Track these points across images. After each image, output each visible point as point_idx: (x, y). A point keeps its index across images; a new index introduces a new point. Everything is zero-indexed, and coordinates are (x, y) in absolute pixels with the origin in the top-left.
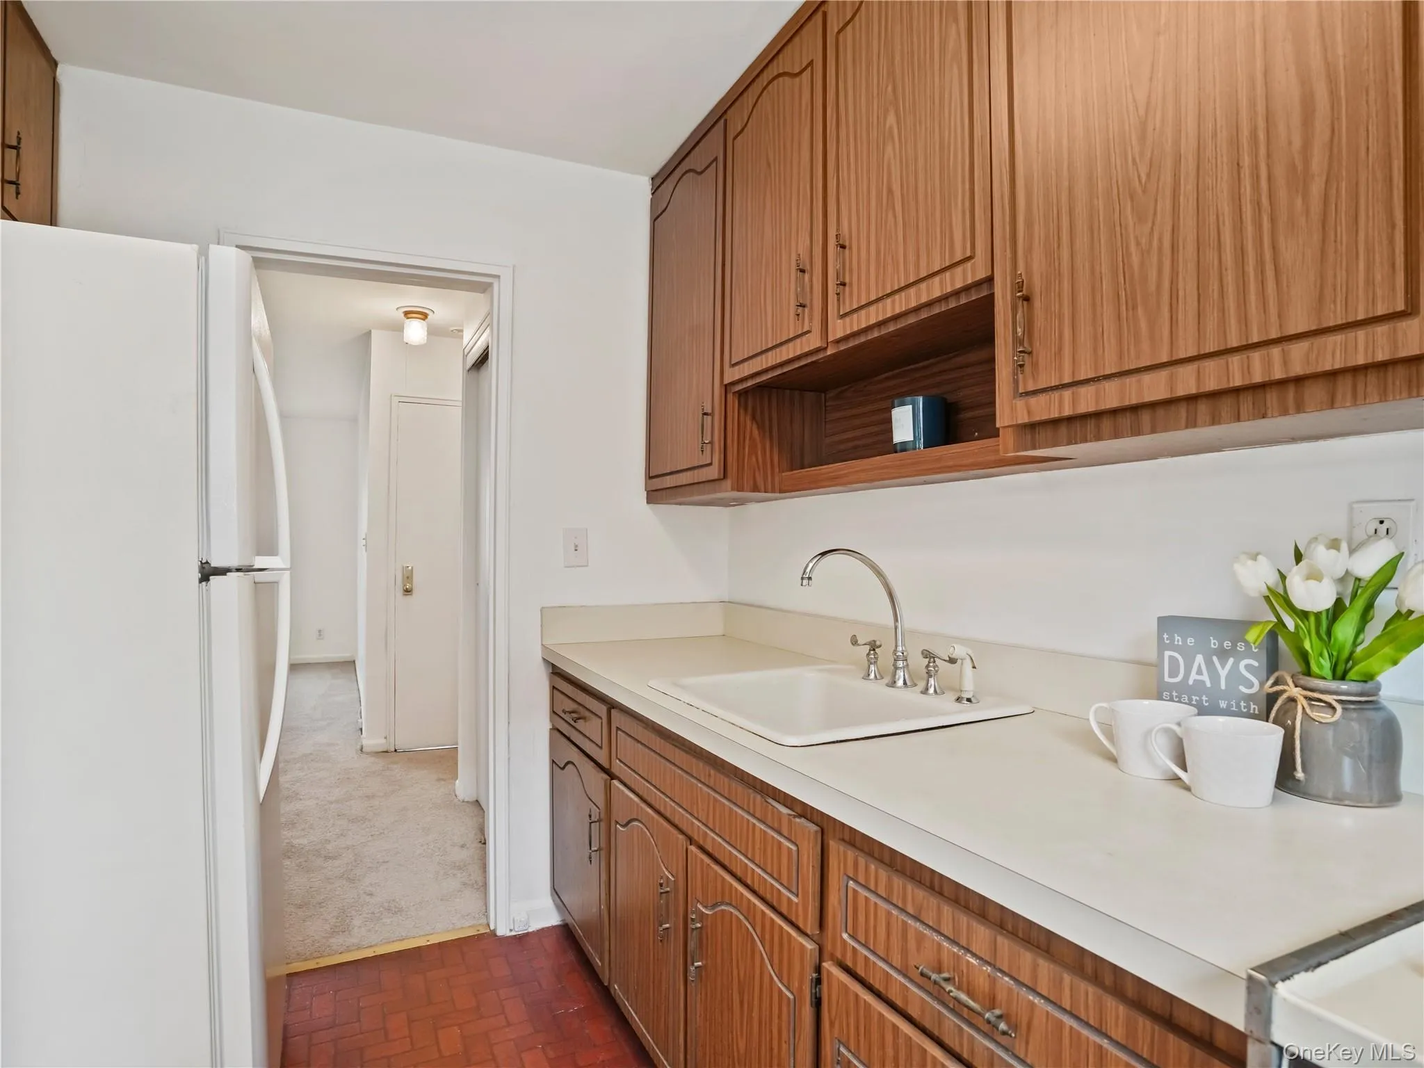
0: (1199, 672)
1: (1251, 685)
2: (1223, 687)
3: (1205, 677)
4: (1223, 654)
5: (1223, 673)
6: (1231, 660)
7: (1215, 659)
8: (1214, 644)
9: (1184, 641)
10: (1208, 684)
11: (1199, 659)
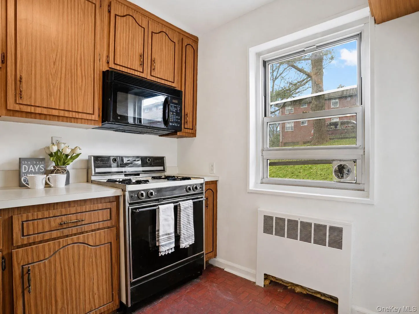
0: (31, 168)
1: (42, 170)
2: (37, 171)
3: (33, 169)
4: (36, 164)
5: (37, 169)
6: (38, 166)
7: (35, 166)
8: (35, 162)
9: (28, 162)
10: (33, 171)
11: (31, 166)
